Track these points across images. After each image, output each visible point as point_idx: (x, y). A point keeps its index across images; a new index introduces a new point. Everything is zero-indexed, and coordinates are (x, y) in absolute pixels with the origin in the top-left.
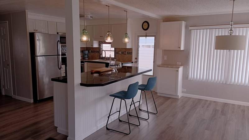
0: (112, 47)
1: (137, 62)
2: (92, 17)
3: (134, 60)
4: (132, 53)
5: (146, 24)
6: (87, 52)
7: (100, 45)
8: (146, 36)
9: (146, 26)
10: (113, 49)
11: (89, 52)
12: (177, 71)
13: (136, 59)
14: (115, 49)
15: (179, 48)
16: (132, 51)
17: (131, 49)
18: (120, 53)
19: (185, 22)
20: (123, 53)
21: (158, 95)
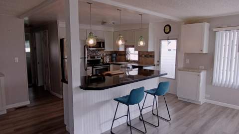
0: (135, 50)
1: (159, 65)
2: (114, 23)
3: (156, 63)
4: (154, 56)
5: (168, 27)
6: (114, 55)
7: (125, 49)
8: (168, 39)
9: (167, 29)
10: (137, 52)
11: (116, 55)
12: (199, 75)
13: (158, 62)
14: (139, 52)
15: (201, 51)
16: (154, 54)
17: (153, 52)
18: (143, 56)
19: (209, 24)
20: (145, 56)
21: (178, 99)
